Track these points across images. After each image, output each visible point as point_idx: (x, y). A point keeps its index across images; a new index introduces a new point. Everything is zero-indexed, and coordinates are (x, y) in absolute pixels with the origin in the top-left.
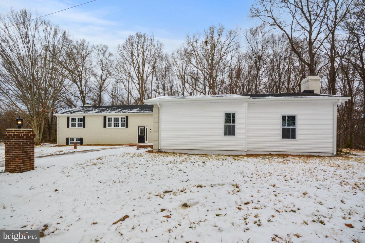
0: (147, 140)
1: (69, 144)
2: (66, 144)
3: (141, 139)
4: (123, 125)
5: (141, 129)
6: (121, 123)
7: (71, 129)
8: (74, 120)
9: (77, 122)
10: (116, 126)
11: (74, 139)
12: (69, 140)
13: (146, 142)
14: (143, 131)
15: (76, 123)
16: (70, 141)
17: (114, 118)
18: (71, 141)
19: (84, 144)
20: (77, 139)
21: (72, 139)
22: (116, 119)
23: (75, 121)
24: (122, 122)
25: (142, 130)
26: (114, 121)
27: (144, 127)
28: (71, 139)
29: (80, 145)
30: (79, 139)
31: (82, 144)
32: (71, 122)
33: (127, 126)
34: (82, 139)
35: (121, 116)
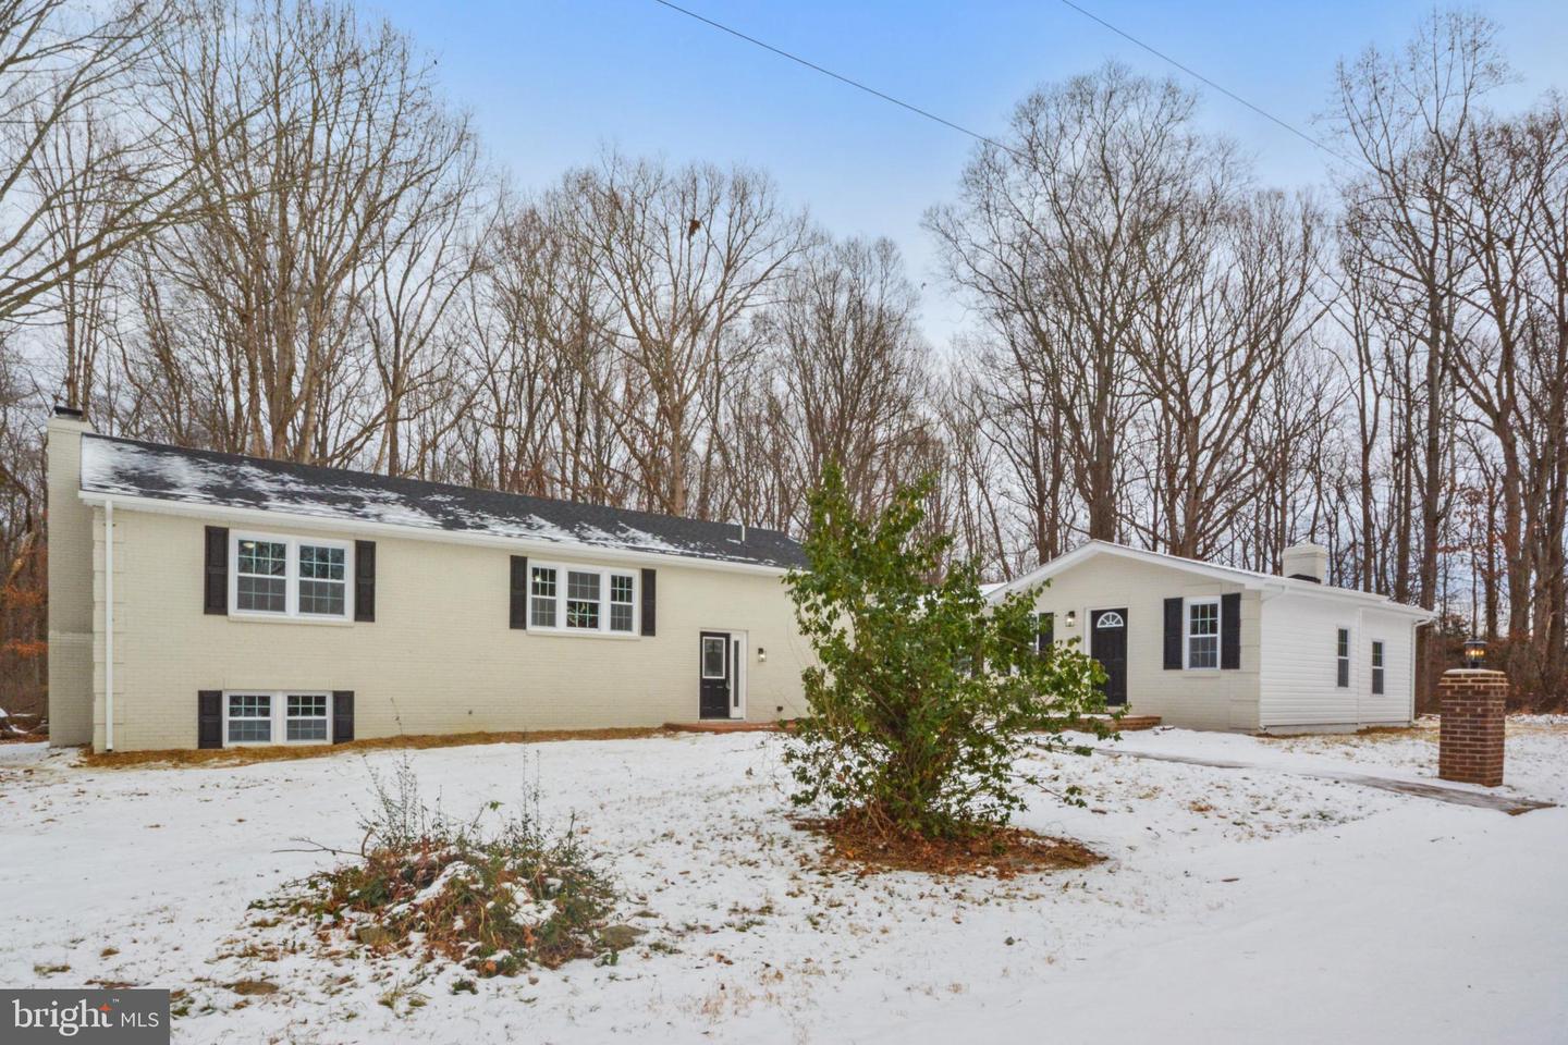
0: (736, 704)
1: (227, 744)
2: (190, 742)
3: (714, 699)
4: (621, 621)
5: (714, 645)
6: (613, 606)
7: (235, 622)
8: (265, 554)
9: (292, 578)
10: (582, 624)
11: (265, 700)
12: (226, 706)
13: (734, 712)
14: (721, 655)
15: (282, 583)
16: (227, 716)
17: (573, 577)
18: (238, 712)
19: (359, 735)
20: (292, 700)
21: (251, 700)
22: (584, 584)
23: (281, 570)
24: (617, 603)
25: (718, 651)
26: (572, 592)
27: (727, 636)
28: (235, 700)
29: (329, 741)
30: (321, 700)
31: (350, 736)
32: (242, 574)
33: (649, 627)
34: (344, 700)
35: (609, 569)
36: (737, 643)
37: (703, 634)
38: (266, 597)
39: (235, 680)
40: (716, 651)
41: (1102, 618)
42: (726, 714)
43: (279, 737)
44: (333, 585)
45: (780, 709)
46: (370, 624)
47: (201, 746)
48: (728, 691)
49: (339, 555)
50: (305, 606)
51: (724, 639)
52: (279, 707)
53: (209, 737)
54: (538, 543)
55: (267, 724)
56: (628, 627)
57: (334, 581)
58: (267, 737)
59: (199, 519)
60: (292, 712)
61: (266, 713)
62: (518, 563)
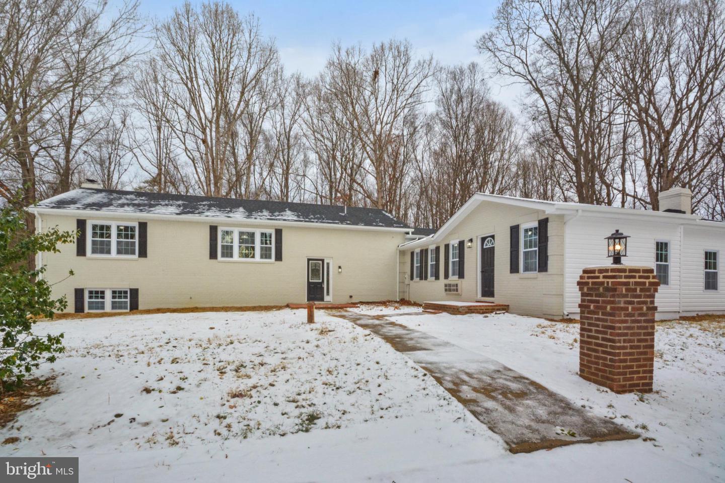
0: (328, 293)
1: (86, 310)
3: (315, 292)
4: (266, 254)
5: (315, 265)
6: (262, 247)
7: (90, 259)
8: (102, 231)
9: (114, 240)
10: (247, 256)
11: (103, 292)
12: (86, 295)
13: (327, 298)
14: (319, 270)
15: (110, 242)
16: (87, 299)
17: (242, 234)
18: (90, 297)
19: (141, 307)
20: (114, 292)
21: (97, 292)
22: (247, 237)
23: (109, 236)
24: (265, 246)
25: (318, 267)
26: (241, 241)
27: (323, 261)
28: (91, 292)
29: (128, 310)
30: (126, 292)
31: (137, 308)
32: (94, 239)
33: (279, 257)
34: (134, 293)
35: (259, 229)
36: (328, 264)
37: (309, 260)
38: (102, 248)
39: (89, 284)
40: (316, 268)
41: (486, 242)
42: (322, 299)
43: (108, 308)
44: (131, 242)
45: (351, 297)
46: (145, 259)
47: (76, 312)
48: (323, 288)
49: (133, 229)
50: (119, 252)
51: (321, 262)
52: (108, 295)
53: (79, 308)
54: (222, 219)
55: (103, 303)
56: (270, 257)
57: (132, 240)
58: (103, 308)
59: (73, 216)
60: (114, 297)
61: (103, 298)
62: (213, 229)
